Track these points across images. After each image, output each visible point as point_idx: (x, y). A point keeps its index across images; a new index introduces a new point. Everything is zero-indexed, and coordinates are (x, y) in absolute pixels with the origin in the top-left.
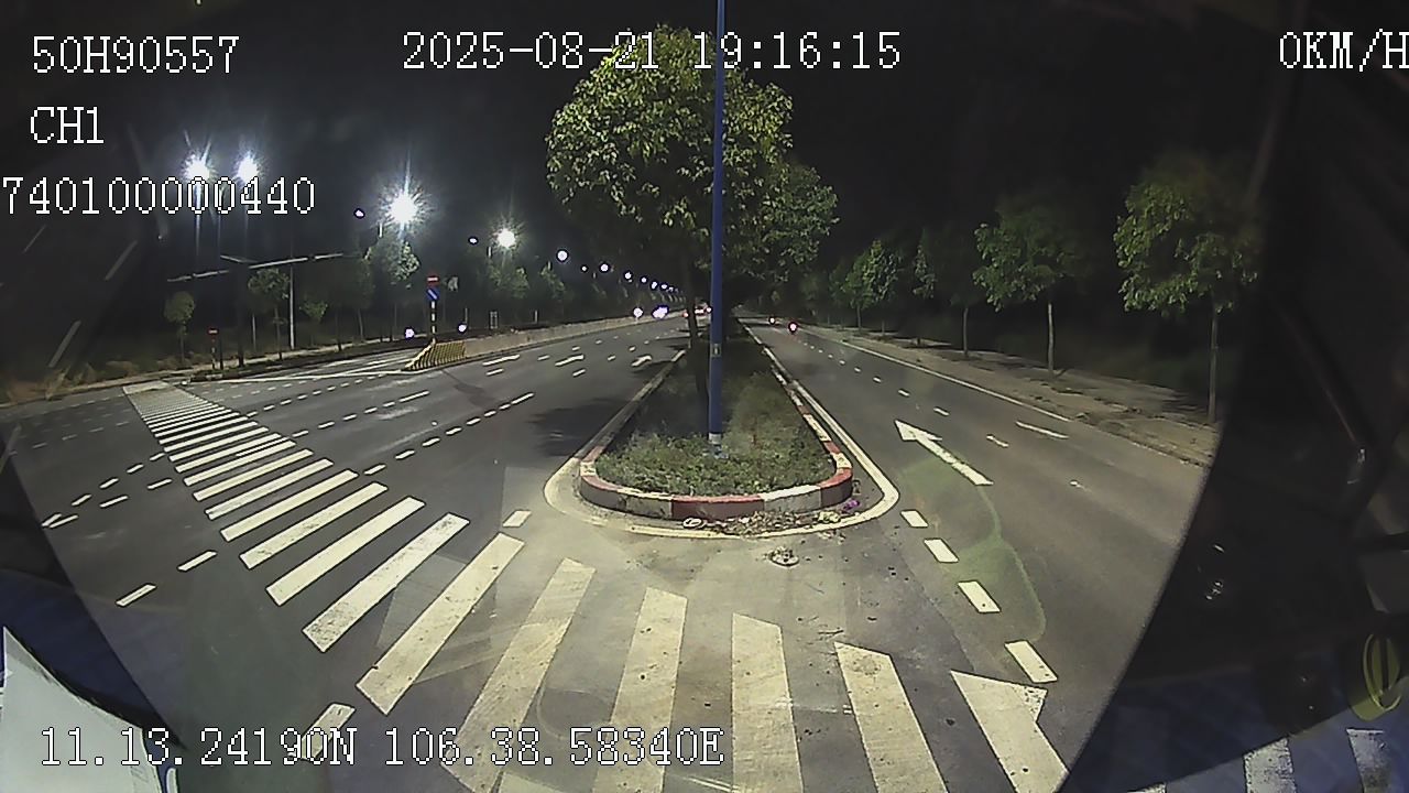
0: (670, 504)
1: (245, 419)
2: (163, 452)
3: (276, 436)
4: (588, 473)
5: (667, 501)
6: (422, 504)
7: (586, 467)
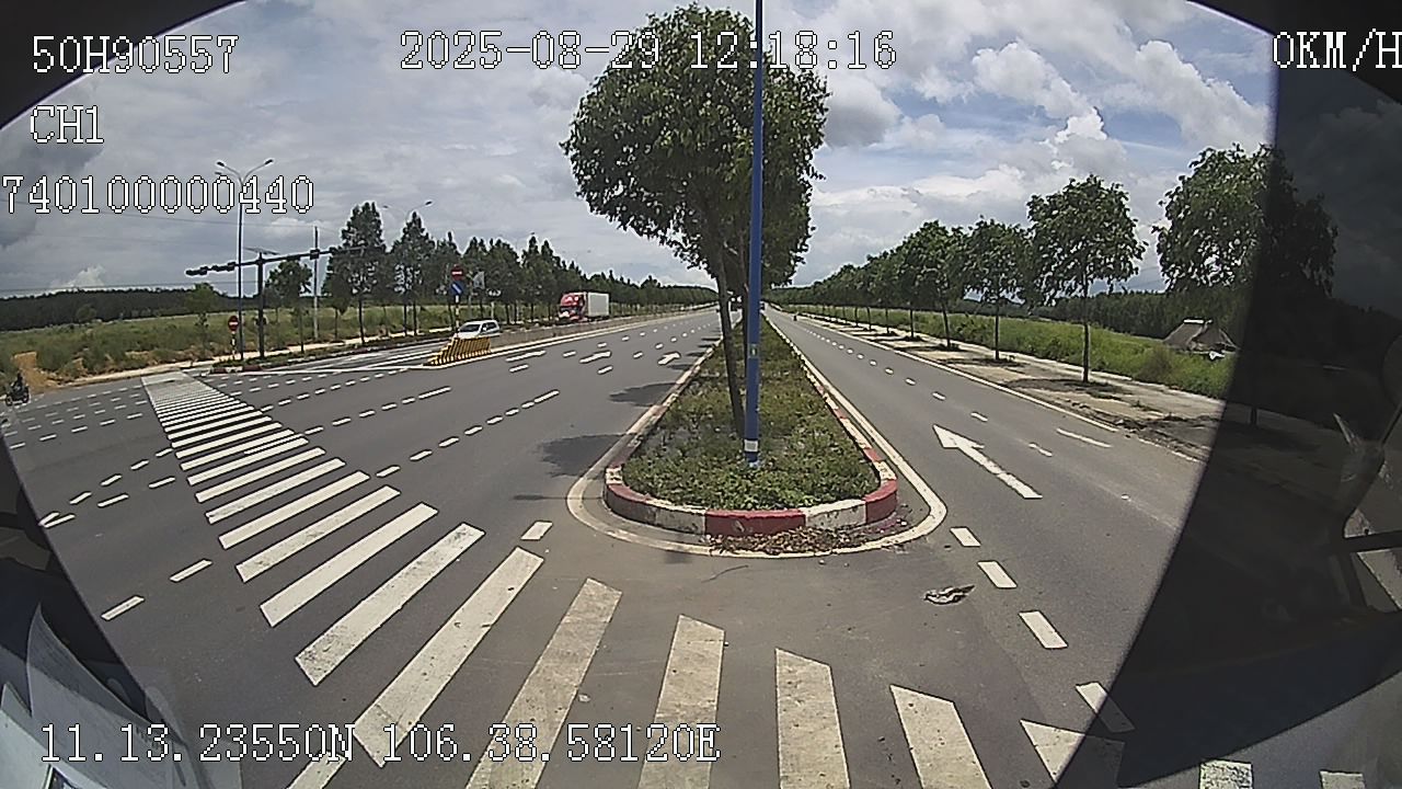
0: (704, 518)
1: (259, 413)
2: (171, 447)
3: (288, 432)
4: (614, 481)
5: (700, 515)
6: (435, 512)
7: (612, 474)
